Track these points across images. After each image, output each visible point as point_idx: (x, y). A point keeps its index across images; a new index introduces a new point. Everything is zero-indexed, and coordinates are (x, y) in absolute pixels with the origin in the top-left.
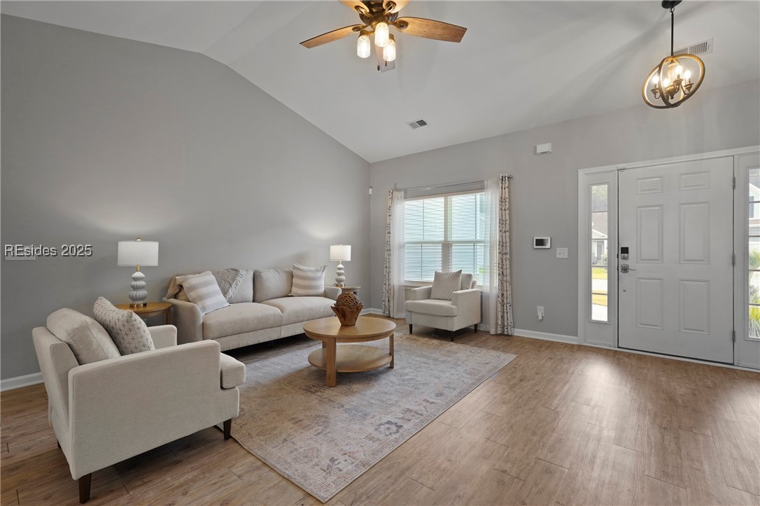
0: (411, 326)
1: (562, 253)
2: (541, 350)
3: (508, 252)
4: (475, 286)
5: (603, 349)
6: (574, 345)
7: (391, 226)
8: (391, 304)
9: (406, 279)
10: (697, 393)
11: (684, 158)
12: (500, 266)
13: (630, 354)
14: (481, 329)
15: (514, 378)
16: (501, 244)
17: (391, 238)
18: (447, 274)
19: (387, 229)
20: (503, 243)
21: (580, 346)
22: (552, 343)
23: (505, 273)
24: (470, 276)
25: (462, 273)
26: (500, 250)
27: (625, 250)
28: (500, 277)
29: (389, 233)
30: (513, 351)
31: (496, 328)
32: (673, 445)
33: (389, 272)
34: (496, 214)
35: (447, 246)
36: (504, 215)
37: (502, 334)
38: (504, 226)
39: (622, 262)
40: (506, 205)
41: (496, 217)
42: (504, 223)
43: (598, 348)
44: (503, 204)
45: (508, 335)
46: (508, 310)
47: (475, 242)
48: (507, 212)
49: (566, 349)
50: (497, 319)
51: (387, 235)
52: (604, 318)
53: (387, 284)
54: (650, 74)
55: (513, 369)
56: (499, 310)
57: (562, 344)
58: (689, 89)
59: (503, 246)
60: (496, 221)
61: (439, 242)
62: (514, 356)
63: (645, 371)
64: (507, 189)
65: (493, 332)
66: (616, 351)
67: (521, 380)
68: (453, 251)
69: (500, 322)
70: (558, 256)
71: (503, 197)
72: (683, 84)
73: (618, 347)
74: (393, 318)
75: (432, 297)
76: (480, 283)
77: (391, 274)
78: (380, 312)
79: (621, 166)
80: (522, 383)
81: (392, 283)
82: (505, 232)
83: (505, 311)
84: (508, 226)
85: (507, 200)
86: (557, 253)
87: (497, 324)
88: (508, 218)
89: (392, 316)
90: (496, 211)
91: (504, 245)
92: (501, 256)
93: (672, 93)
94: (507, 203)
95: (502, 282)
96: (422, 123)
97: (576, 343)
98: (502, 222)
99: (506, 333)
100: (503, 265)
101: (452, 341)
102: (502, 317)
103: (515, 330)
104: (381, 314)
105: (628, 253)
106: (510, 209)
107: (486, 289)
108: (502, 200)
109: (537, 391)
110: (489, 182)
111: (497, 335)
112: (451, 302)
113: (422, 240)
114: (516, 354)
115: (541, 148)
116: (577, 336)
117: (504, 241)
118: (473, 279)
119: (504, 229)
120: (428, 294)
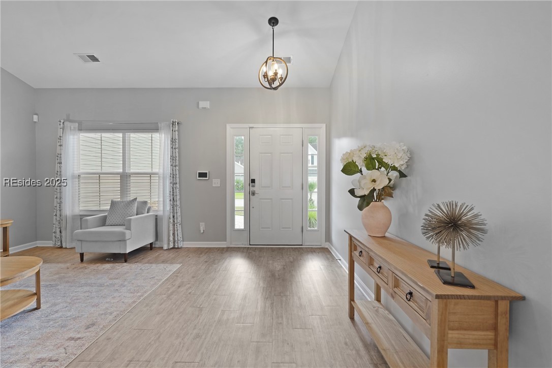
0: (82, 255)
1: (216, 183)
2: (201, 255)
3: (178, 182)
4: (151, 211)
5: (241, 247)
6: (224, 248)
7: (62, 156)
8: (63, 234)
9: (81, 208)
10: (285, 267)
11: (282, 125)
12: (172, 193)
13: (256, 248)
14: (157, 246)
15: (174, 286)
16: (172, 176)
17: (63, 169)
18: (123, 202)
19: (58, 159)
20: (173, 175)
21: (228, 248)
22: (210, 248)
23: (175, 199)
24: (145, 203)
25: (138, 200)
26: (171, 181)
27: (253, 181)
28: (172, 203)
29: (60, 163)
30: (179, 261)
31: (169, 244)
32: (270, 310)
33: (60, 203)
34: (168, 151)
35: (125, 177)
36: (174, 153)
37: (173, 248)
38: (174, 161)
39: (252, 189)
40: (176, 145)
41: (168, 154)
42: (174, 159)
43: (239, 247)
44: (174, 143)
45: (178, 248)
46: (178, 228)
47: (150, 175)
48: (177, 150)
49: (219, 252)
50: (169, 236)
51: (57, 166)
52: (242, 227)
53: (58, 215)
54: (262, 66)
55: (175, 277)
56: (171, 228)
57: (216, 248)
58: (281, 80)
59: (173, 177)
60: (168, 157)
61: (117, 174)
62: (179, 266)
63: (262, 259)
64: (177, 132)
65: (165, 247)
66: (249, 248)
67: (179, 287)
68: (131, 181)
69: (171, 239)
70: (214, 185)
71: (174, 138)
72: (279, 76)
73: (250, 245)
74: (66, 248)
75: (107, 224)
76: (155, 208)
77: (63, 205)
78: (50, 244)
79: (251, 125)
80: (180, 289)
81: (63, 214)
82: (175, 166)
83: (176, 229)
84: (177, 161)
85: (177, 141)
86: (213, 183)
87: (169, 240)
88: (177, 155)
89: (64, 246)
90: (168, 149)
91: (175, 176)
92: (172, 185)
93: (274, 80)
94: (177, 143)
95: (173, 206)
96: (93, 59)
97: (225, 246)
98: (173, 158)
99: (176, 246)
100: (173, 192)
101: (126, 261)
102: (174, 234)
103: (184, 242)
104: (52, 246)
105: (254, 183)
106: (179, 148)
107: (160, 213)
108: (173, 141)
109: (190, 293)
110: (163, 124)
111: (169, 249)
112: (124, 227)
113: (99, 171)
114: (180, 263)
115: (203, 104)
116: (226, 241)
117: (174, 174)
118: (149, 205)
119: (174, 164)
120: (103, 222)
